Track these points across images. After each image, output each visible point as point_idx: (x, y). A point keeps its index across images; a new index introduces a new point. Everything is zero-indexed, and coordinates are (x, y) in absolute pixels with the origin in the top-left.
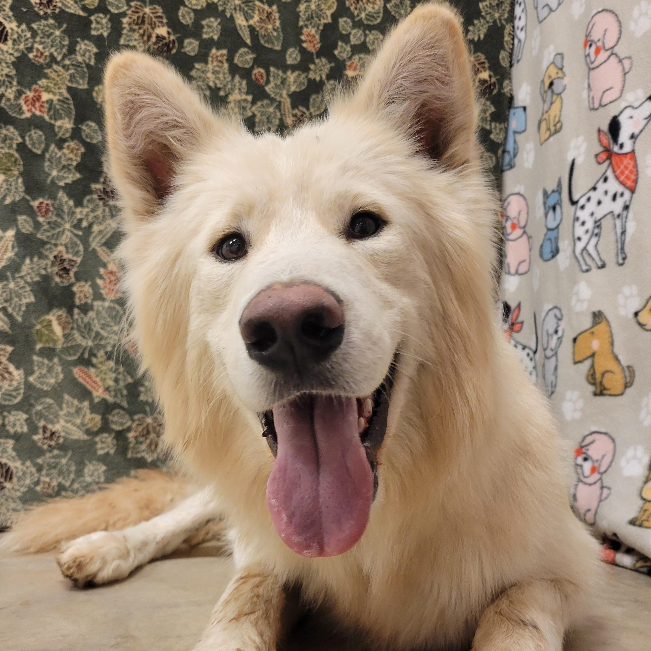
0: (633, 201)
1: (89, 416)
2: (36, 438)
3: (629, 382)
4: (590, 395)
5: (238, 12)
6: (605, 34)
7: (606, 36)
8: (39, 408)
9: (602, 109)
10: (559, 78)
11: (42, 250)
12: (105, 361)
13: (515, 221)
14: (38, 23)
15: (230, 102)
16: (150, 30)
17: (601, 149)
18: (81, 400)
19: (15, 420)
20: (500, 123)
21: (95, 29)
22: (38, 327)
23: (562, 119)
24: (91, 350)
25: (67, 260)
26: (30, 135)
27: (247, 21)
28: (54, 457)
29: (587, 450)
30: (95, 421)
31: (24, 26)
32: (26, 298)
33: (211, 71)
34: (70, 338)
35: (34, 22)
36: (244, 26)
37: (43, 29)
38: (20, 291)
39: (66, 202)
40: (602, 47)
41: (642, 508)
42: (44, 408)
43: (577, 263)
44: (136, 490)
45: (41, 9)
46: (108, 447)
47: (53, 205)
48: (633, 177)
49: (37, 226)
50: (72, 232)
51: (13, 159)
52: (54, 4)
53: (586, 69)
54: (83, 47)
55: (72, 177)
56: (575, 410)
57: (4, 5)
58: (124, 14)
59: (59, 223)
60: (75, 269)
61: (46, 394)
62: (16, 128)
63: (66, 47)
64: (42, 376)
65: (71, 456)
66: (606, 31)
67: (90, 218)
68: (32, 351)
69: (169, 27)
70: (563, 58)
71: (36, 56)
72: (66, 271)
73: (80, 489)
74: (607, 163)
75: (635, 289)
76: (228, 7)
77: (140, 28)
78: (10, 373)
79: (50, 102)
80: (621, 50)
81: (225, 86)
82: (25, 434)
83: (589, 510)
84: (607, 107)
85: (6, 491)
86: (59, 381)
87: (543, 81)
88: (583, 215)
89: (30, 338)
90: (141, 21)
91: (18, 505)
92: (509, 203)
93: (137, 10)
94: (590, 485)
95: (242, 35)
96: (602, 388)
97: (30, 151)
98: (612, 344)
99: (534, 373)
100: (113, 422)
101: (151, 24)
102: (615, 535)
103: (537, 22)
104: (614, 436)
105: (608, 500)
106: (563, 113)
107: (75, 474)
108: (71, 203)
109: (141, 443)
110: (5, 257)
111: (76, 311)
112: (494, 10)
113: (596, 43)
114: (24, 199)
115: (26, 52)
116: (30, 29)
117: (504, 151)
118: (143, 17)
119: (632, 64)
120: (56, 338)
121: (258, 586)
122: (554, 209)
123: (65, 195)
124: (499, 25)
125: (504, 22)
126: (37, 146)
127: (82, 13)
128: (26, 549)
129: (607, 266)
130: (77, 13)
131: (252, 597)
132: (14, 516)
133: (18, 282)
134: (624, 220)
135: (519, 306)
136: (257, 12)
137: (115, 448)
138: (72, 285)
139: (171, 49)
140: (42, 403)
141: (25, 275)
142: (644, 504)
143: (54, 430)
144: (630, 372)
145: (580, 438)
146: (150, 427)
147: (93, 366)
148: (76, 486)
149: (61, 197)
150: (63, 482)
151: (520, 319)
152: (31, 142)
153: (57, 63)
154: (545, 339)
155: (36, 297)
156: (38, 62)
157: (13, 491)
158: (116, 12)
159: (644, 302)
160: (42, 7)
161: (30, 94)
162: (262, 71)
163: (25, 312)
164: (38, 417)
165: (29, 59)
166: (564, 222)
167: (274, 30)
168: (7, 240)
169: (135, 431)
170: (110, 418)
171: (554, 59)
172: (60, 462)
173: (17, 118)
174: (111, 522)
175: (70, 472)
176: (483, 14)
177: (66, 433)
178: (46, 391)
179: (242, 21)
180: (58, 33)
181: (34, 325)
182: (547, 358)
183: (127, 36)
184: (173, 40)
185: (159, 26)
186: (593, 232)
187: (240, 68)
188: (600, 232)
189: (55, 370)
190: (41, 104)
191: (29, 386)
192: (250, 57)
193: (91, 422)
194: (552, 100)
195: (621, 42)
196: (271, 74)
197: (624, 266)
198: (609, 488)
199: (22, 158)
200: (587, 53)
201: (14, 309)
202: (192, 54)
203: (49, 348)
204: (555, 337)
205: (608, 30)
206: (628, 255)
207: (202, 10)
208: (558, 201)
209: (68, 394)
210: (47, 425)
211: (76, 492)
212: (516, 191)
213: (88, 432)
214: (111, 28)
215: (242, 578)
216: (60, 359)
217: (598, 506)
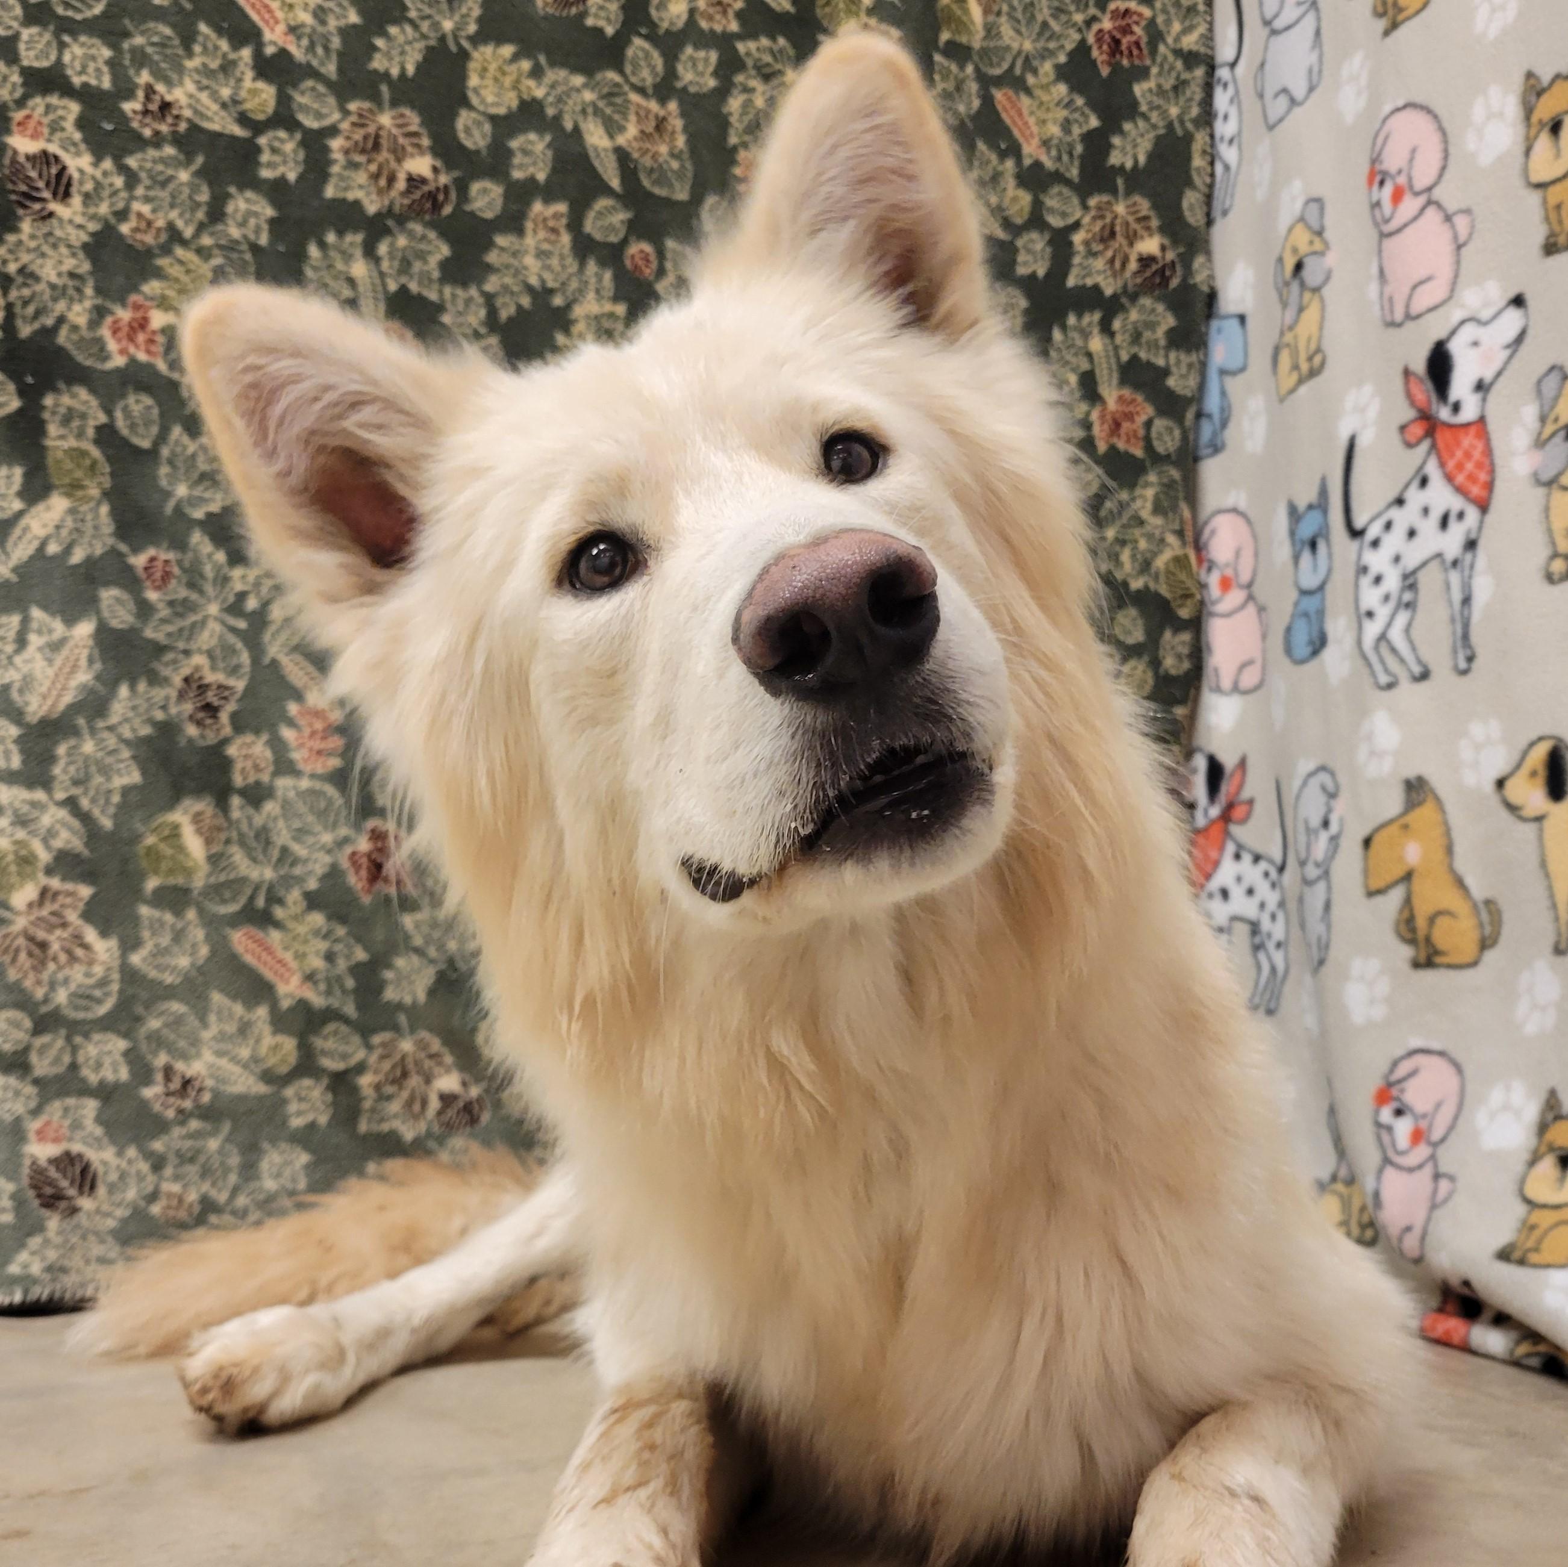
1: (269, 1040)
2: (149, 1093)
3: (1490, 937)
4: (1405, 967)
5: (590, 118)
6: (1411, 159)
7: (1415, 163)
8: (154, 1024)
9: (1410, 325)
10: (1315, 253)
11: (156, 665)
12: (303, 914)
13: (1229, 572)
14: (139, 156)
15: (576, 321)
16: (393, 164)
17: (1410, 414)
18: (250, 1005)
19: (101, 1054)
20: (1189, 351)
21: (269, 165)
22: (150, 840)
23: (1326, 345)
24: (270, 889)
25: (214, 687)
26: (126, 406)
27: (611, 137)
28: (190, 1136)
29: (1402, 1091)
30: (284, 1052)
31: (108, 164)
32: (121, 776)
33: (532, 251)
34: (223, 864)
35: (131, 153)
36: (605, 150)
37: (150, 170)
38: (109, 760)
39: (210, 556)
40: (1407, 188)
41: (1524, 1222)
42: (166, 1025)
44: (382, 1208)
45: (147, 125)
46: (314, 1109)
47: (179, 563)
48: (1483, 477)
49: (144, 609)
50: (223, 623)
51: (88, 462)
52: (175, 112)
53: (1374, 234)
54: (242, 205)
55: (223, 500)
56: (1373, 1002)
57: (62, 118)
58: (333, 131)
59: (194, 602)
60: (231, 707)
61: (169, 993)
62: (93, 391)
63: (204, 208)
64: (160, 952)
65: (231, 1134)
66: (1414, 151)
67: (264, 590)
68: (136, 894)
69: (435, 155)
70: (1322, 209)
71: (136, 230)
72: (211, 710)
73: (252, 1208)
74: (1425, 445)
75: (1494, 729)
76: (566, 108)
77: (370, 161)
78: (86, 947)
79: (169, 332)
80: (1447, 194)
81: (564, 284)
82: (124, 1084)
83: (1408, 1229)
84: (1422, 321)
85: (82, 1218)
86: (201, 962)
87: (1280, 260)
88: (1377, 561)
89: (131, 867)
90: (373, 145)
91: (110, 1250)
92: (1213, 532)
93: (362, 121)
94: (1411, 1170)
95: (600, 169)
96: (1431, 952)
97: (126, 443)
98: (1449, 850)
99: (1280, 917)
100: (324, 1053)
101: (394, 151)
102: (1466, 1283)
104: (1460, 1057)
105: (1450, 1204)
106: (1326, 332)
107: (240, 1174)
108: (221, 557)
109: (389, 1098)
110: (73, 683)
111: (236, 801)
112: (1168, 100)
113: (1393, 178)
114: (113, 552)
115: (113, 221)
116: (123, 169)
117: (1199, 415)
118: (377, 137)
119: (1473, 227)
120: (191, 864)
121: (650, 1425)
122: (1313, 545)
123: (206, 540)
124: (1180, 132)
125: (1190, 126)
126: (141, 430)
127: (238, 131)
128: (129, 1347)
130: (227, 132)
131: (641, 1450)
132: (103, 1273)
133: (103, 740)
134: (1467, 573)
135: (1242, 764)
136: (633, 118)
137: (331, 1111)
138: (225, 742)
139: (442, 206)
140: (162, 1013)
141: (120, 723)
142: (1529, 1213)
143: (189, 1074)
144: (1490, 912)
145: (1384, 1067)
146: (410, 1061)
147: (278, 925)
148: (241, 1201)
149: (198, 544)
150: (213, 1193)
151: (1246, 794)
152: (128, 422)
153: (184, 243)
154: (1302, 839)
155: (144, 773)
156: (142, 242)
157: (98, 1218)
158: (315, 125)
159: (1516, 756)
160: (147, 121)
161: (125, 315)
162: (647, 247)
163: (119, 806)
164: (154, 1045)
165: (121, 237)
166: (1336, 577)
167: (673, 155)
168: (77, 646)
169: (376, 1072)
170: (318, 1043)
171: (1304, 210)
172: (204, 1148)
173: (95, 370)
174: (323, 1282)
175: (227, 1170)
176: (1144, 108)
177: (218, 1079)
178: (169, 986)
179: (601, 138)
180: (184, 176)
181: (140, 837)
182: (1307, 882)
183: (341, 178)
184: (446, 186)
185: (412, 156)
186: (1400, 599)
187: (598, 243)
188: (1416, 600)
189: (191, 936)
190: (150, 336)
191: (130, 976)
192: (620, 217)
193: (274, 1054)
194: (1301, 303)
195: (1447, 176)
196: (669, 255)
197: (1470, 676)
198: (1452, 1178)
199: (109, 459)
200: (1375, 199)
201: (93, 801)
202: (489, 215)
203: (175, 889)
204: (1324, 837)
205: (1419, 150)
207: (508, 117)
208: (1320, 529)
209: (222, 991)
210: (172, 1063)
211: (241, 1214)
212: (1230, 501)
213: (267, 1076)
214: (306, 161)
215: (615, 1411)
216: (201, 912)
217: (1428, 1220)
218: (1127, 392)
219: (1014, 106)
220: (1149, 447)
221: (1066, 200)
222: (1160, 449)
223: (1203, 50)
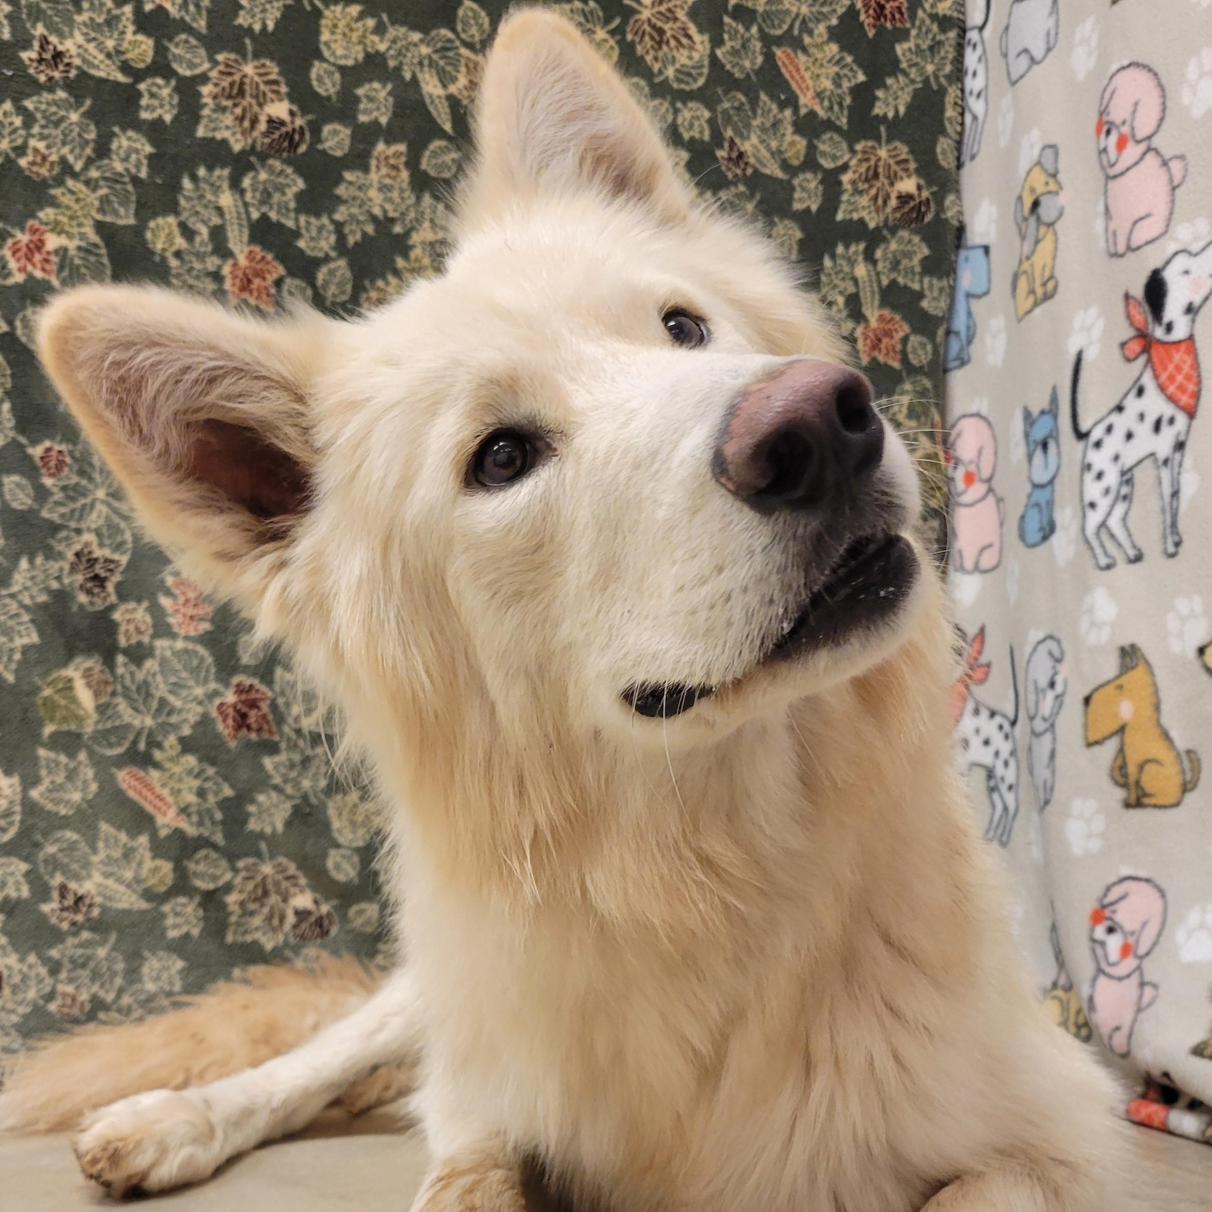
0: (1192, 434)
1: (149, 864)
2: (46, 908)
3: (1191, 782)
4: (1118, 806)
5: (426, 69)
6: (1134, 112)
7: (1137, 114)
8: (51, 849)
9: (1131, 256)
10: (1050, 192)
11: (51, 541)
12: (178, 756)
13: (972, 468)
14: (35, 98)
15: (413, 247)
16: (256, 108)
18: (134, 833)
19: (5, 875)
20: (940, 278)
21: (148, 108)
22: (47, 692)
23: (1058, 274)
24: (150, 734)
25: (102, 561)
26: (24, 317)
27: (444, 86)
28: (82, 945)
29: (1114, 912)
30: (161, 874)
31: (8, 106)
32: (21, 636)
33: (376, 185)
34: (110, 712)
35: (29, 96)
36: (439, 97)
37: (45, 111)
38: (11, 623)
40: (1130, 137)
42: (61, 850)
43: (1089, 553)
44: (245, 1007)
45: (42, 71)
46: (187, 922)
47: (71, 453)
48: (1191, 387)
49: (42, 494)
50: (109, 505)
52: (66, 60)
53: (1101, 177)
54: (125, 143)
56: (1089, 836)
58: (203, 78)
59: (84, 487)
60: (116, 578)
61: (65, 823)
63: (92, 145)
64: (56, 788)
65: (116, 943)
66: (1136, 104)
68: (36, 739)
69: (292, 100)
70: (1056, 154)
71: (33, 163)
72: (100, 581)
73: (135, 1006)
74: (1142, 359)
75: (1197, 604)
76: (406, 60)
77: (235, 105)
79: (61, 253)
80: (1164, 142)
81: (403, 214)
82: (25, 901)
83: (1118, 1028)
84: (1139, 252)
86: (90, 796)
87: (1020, 198)
88: (1100, 459)
89: (30, 715)
90: (238, 91)
91: (13, 1041)
92: (959, 434)
93: (228, 70)
94: (1120, 979)
95: (435, 114)
96: (1140, 794)
97: (25, 349)
98: (1157, 708)
99: (1012, 763)
100: (196, 874)
101: (256, 97)
102: (1166, 1075)
103: (1006, 84)
104: (1164, 883)
105: (1153, 1009)
106: (1059, 261)
107: (124, 978)
109: (252, 914)
111: (120, 659)
112: (924, 58)
113: (1117, 127)
114: (14, 442)
115: (13, 155)
116: (21, 110)
117: (948, 333)
118: (242, 84)
119: (1186, 170)
120: (81, 712)
121: (470, 1190)
122: (1045, 446)
124: (935, 87)
125: (943, 81)
127: (121, 78)
128: (30, 1124)
129: (1146, 557)
130: (111, 78)
132: (7, 1061)
133: (5, 606)
134: (1176, 470)
135: (982, 631)
136: (463, 69)
137: (202, 924)
138: (112, 608)
139: (297, 145)
140: (56, 841)
141: (20, 592)
143: (81, 892)
144: (1191, 761)
145: (1098, 891)
146: (269, 881)
147: (157, 765)
148: (126, 1000)
150: (102, 994)
152: (26, 331)
153: (75, 176)
154: (1032, 697)
155: (41, 634)
156: (37, 174)
157: (3, 1014)
158: (188, 73)
160: (42, 68)
161: (23, 238)
163: (20, 663)
164: (50, 868)
165: (20, 170)
166: (1064, 472)
169: (240, 892)
170: (191, 866)
171: (1040, 155)
172: (94, 954)
174: (196, 1070)
175: (114, 974)
176: (904, 65)
177: (105, 897)
178: (63, 817)
179: (435, 86)
180: (74, 117)
181: (39, 689)
182: (1036, 734)
183: (211, 120)
184: (301, 128)
185: (272, 101)
186: (1118, 492)
187: (433, 178)
188: (1132, 493)
189: (81, 776)
190: (45, 256)
191: (30, 808)
192: (452, 156)
193: (154, 875)
194: (1037, 236)
195: (1164, 127)
197: (1177, 558)
198: (1155, 986)
199: (9, 363)
200: (1102, 146)
202: (339, 153)
203: (69, 733)
204: (1050, 695)
205: (1141, 104)
206: (1185, 537)
207: (354, 68)
208: (1051, 431)
209: (108, 821)
210: (66, 882)
211: (126, 1012)
212: (974, 408)
213: (148, 895)
214: (180, 104)
215: (441, 1179)
216: (91, 754)
217: (1135, 1020)
218: (887, 312)
219: (792, 63)
220: (905, 360)
221: (835, 145)
222: (915, 362)
223: (955, 15)
